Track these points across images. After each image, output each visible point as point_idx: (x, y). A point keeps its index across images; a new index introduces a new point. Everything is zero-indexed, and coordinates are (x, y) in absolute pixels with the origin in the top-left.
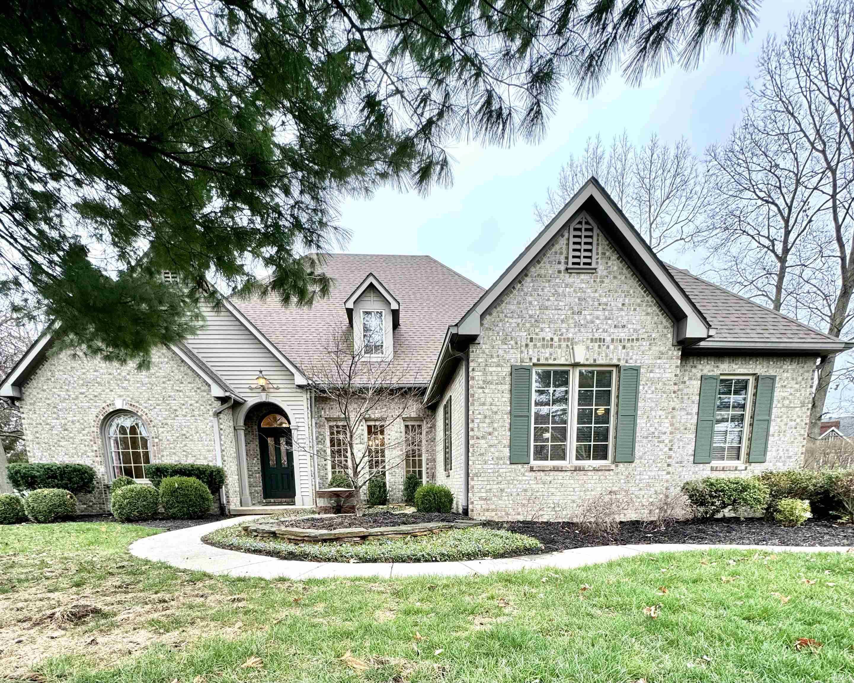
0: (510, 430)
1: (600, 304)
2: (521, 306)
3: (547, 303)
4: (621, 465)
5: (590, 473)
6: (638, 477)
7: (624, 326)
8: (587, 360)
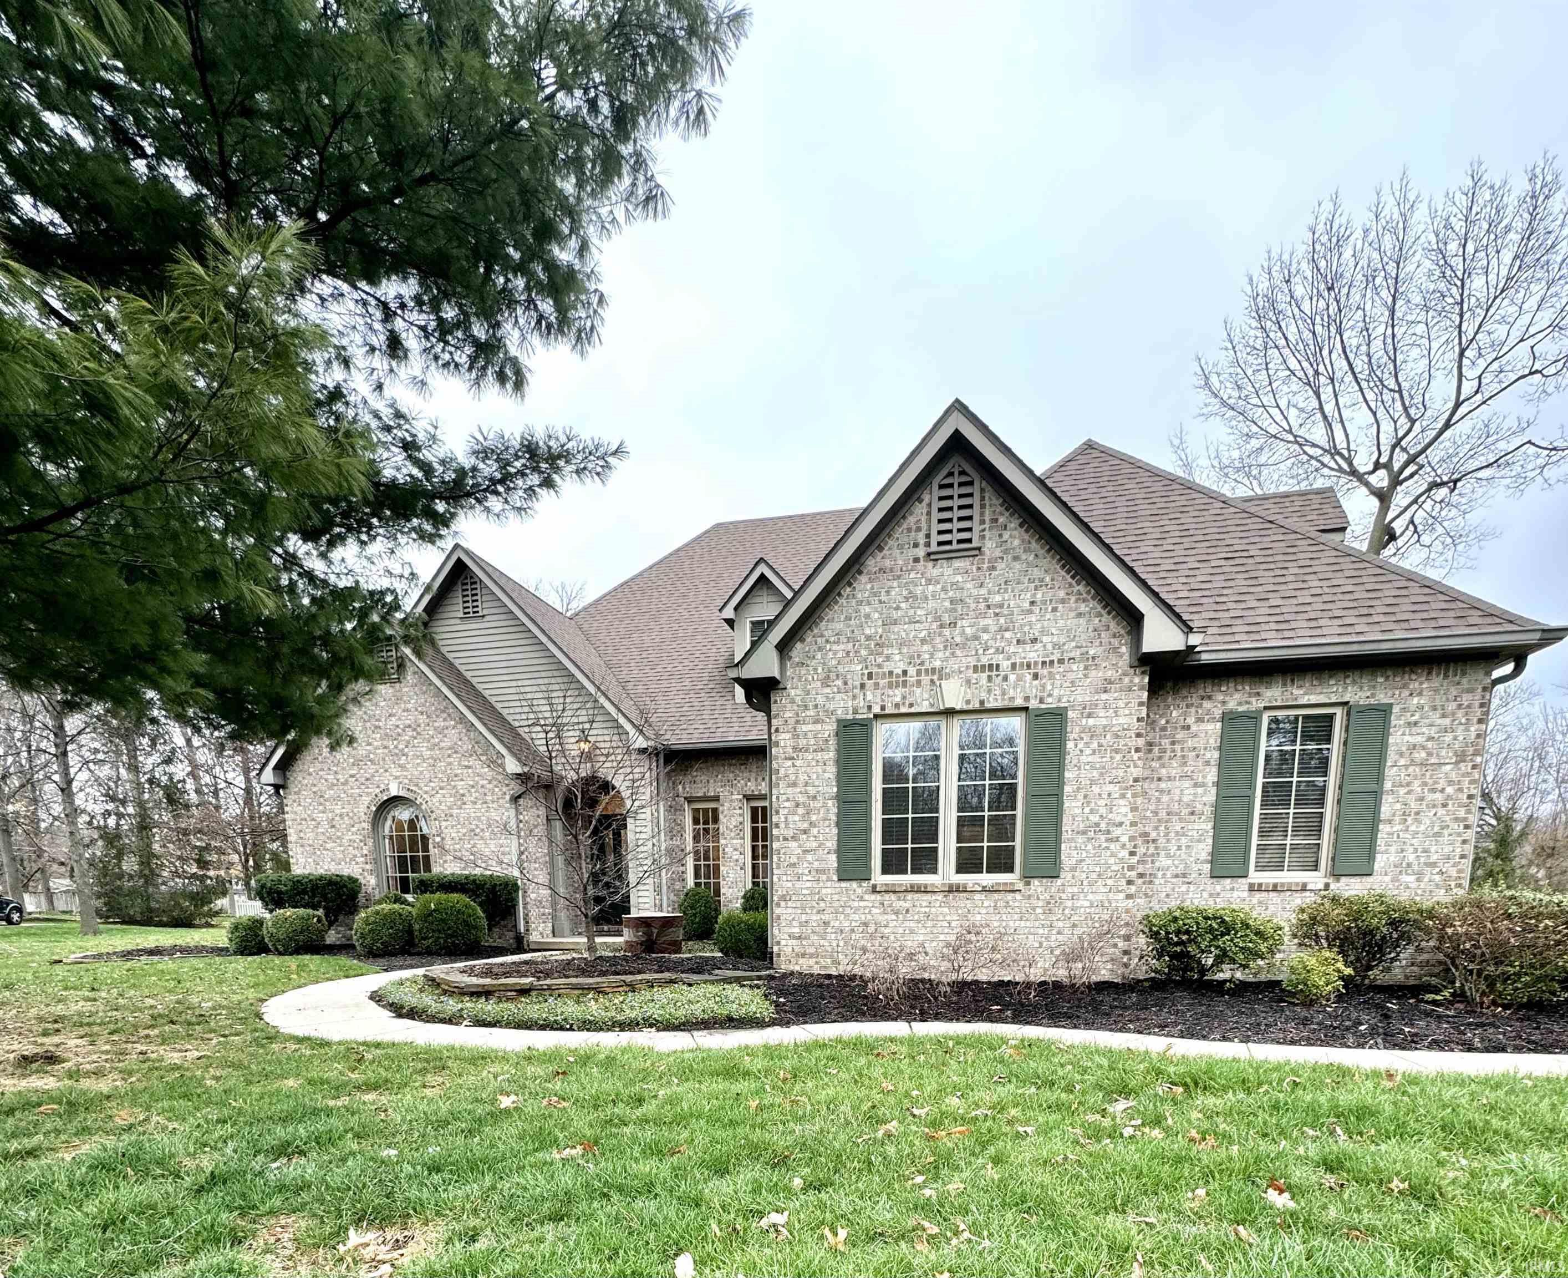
0: (838, 824)
1: (989, 607)
2: (852, 622)
3: (895, 615)
4: (1036, 882)
5: (977, 896)
6: (1069, 904)
7: (1034, 641)
8: (968, 702)
